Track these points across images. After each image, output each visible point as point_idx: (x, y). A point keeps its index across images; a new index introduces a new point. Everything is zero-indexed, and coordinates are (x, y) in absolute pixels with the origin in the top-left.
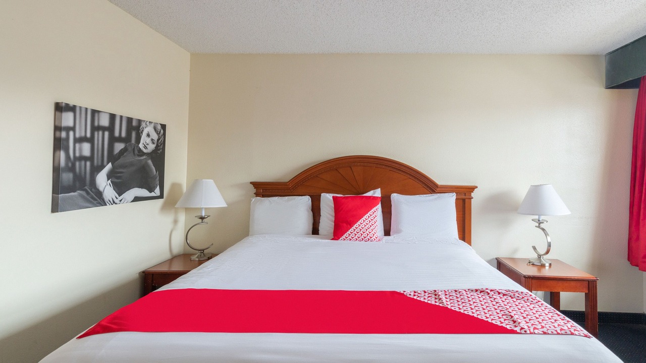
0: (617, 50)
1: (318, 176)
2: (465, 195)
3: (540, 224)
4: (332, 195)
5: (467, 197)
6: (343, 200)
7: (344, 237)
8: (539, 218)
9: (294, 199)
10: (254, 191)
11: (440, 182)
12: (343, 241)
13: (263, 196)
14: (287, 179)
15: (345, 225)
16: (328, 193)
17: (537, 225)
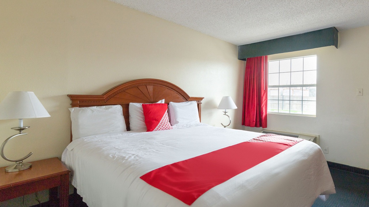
0: (244, 45)
1: (125, 91)
2: (199, 102)
3: (225, 113)
4: (141, 104)
5: (200, 102)
6: (150, 106)
7: (156, 129)
8: (225, 110)
9: (112, 107)
10: (71, 102)
11: (191, 95)
12: (155, 131)
13: (80, 106)
14: (100, 93)
15: (155, 121)
16: (134, 102)
17: (224, 114)
